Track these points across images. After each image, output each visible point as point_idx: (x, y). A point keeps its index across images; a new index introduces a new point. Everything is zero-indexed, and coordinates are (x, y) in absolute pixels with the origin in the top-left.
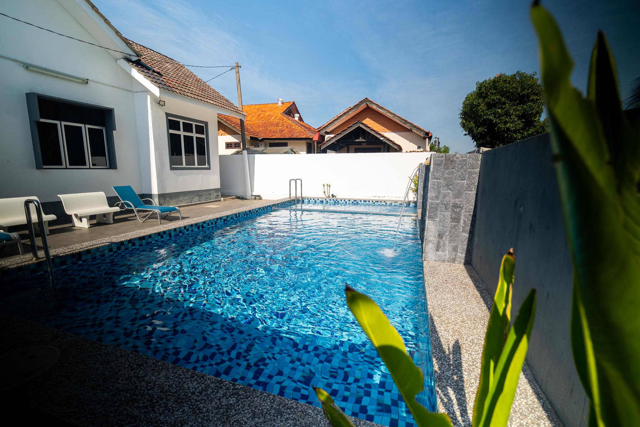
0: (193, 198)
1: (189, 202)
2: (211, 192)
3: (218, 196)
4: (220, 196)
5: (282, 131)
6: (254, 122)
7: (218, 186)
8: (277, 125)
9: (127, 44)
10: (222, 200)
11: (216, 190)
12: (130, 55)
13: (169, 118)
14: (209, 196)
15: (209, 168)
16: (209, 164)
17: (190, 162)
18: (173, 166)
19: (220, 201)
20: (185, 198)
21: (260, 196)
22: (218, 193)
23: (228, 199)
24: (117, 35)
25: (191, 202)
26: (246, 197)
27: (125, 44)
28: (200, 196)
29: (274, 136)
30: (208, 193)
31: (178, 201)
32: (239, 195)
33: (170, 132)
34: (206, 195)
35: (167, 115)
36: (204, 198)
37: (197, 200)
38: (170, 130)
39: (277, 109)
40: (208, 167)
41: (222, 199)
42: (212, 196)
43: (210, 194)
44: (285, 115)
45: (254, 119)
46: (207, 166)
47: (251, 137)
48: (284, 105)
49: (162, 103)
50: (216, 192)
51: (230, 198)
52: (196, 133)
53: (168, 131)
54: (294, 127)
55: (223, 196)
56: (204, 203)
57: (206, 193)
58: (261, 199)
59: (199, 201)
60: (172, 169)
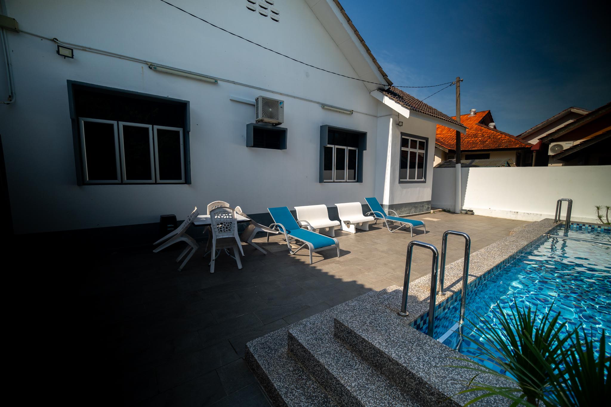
0: (411, 209)
1: (408, 213)
2: (423, 204)
3: (428, 208)
4: (430, 208)
5: (483, 142)
6: (446, 135)
7: (429, 198)
8: (475, 136)
9: (384, 77)
10: (431, 213)
11: (428, 202)
12: (385, 85)
13: (403, 137)
14: (422, 208)
15: (425, 182)
16: (425, 178)
17: (412, 176)
18: (401, 180)
19: (430, 213)
20: (405, 209)
21: (472, 211)
22: (429, 205)
23: (436, 211)
24: (379, 70)
25: (409, 213)
26: (455, 211)
27: (382, 77)
28: (416, 207)
29: (474, 147)
30: (422, 205)
31: (401, 212)
32: (445, 208)
33: (402, 149)
34: (420, 206)
35: (402, 134)
36: (418, 210)
37: (413, 212)
38: (402, 148)
39: (469, 120)
40: (425, 180)
41: (432, 211)
42: (424, 208)
43: (423, 206)
44: (482, 125)
45: (444, 132)
46: (423, 180)
47: (449, 149)
48: (477, 116)
49: (400, 124)
50: (427, 205)
51: (438, 211)
52: (419, 149)
53: (401, 149)
54: (500, 137)
55: (433, 208)
56: (418, 215)
57: (420, 205)
58: (473, 214)
59: (415, 212)
60: (400, 182)
